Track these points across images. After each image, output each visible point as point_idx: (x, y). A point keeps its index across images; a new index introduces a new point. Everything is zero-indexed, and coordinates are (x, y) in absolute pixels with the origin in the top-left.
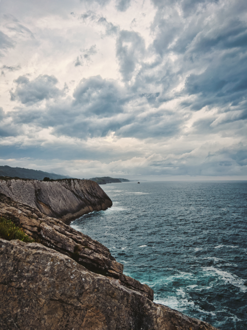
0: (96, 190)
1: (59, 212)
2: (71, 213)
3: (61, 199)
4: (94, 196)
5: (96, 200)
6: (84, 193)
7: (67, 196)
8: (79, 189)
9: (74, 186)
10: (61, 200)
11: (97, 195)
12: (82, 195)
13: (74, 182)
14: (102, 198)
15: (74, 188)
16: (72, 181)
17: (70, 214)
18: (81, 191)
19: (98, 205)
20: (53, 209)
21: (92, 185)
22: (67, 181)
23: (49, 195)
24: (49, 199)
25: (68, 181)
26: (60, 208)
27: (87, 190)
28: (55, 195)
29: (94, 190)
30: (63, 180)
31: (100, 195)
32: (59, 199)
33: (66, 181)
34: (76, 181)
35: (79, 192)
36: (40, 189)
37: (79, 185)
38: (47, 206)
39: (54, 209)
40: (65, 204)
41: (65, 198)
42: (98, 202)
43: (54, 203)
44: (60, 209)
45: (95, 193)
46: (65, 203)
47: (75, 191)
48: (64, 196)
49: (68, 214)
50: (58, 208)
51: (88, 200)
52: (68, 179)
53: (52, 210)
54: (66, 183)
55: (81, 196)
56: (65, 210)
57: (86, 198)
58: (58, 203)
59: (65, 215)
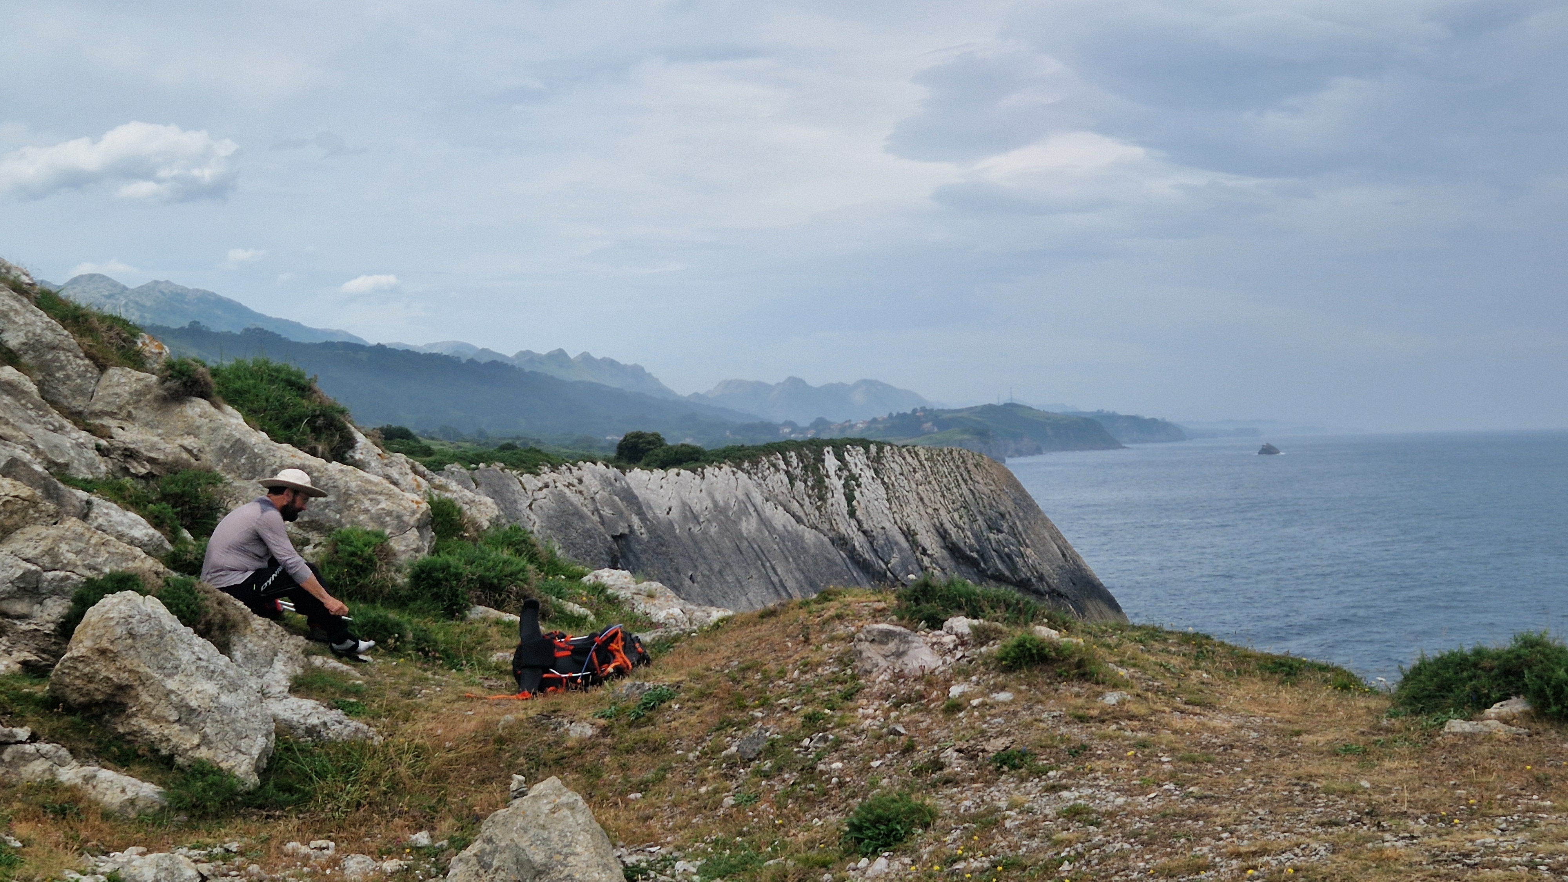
0: (1013, 529)
4: (999, 578)
6: (924, 552)
8: (887, 525)
9: (850, 498)
11: (1025, 573)
12: (913, 566)
13: (844, 465)
14: (1062, 590)
15: (852, 513)
16: (831, 462)
18: (901, 539)
21: (981, 487)
22: (794, 461)
25: (800, 457)
27: (943, 534)
28: (730, 579)
29: (1000, 531)
30: (769, 449)
31: (1046, 569)
33: (787, 463)
34: (856, 459)
35: (890, 543)
37: (882, 491)
45: (1009, 556)
47: (859, 541)
48: (790, 584)
52: (797, 446)
54: (792, 479)
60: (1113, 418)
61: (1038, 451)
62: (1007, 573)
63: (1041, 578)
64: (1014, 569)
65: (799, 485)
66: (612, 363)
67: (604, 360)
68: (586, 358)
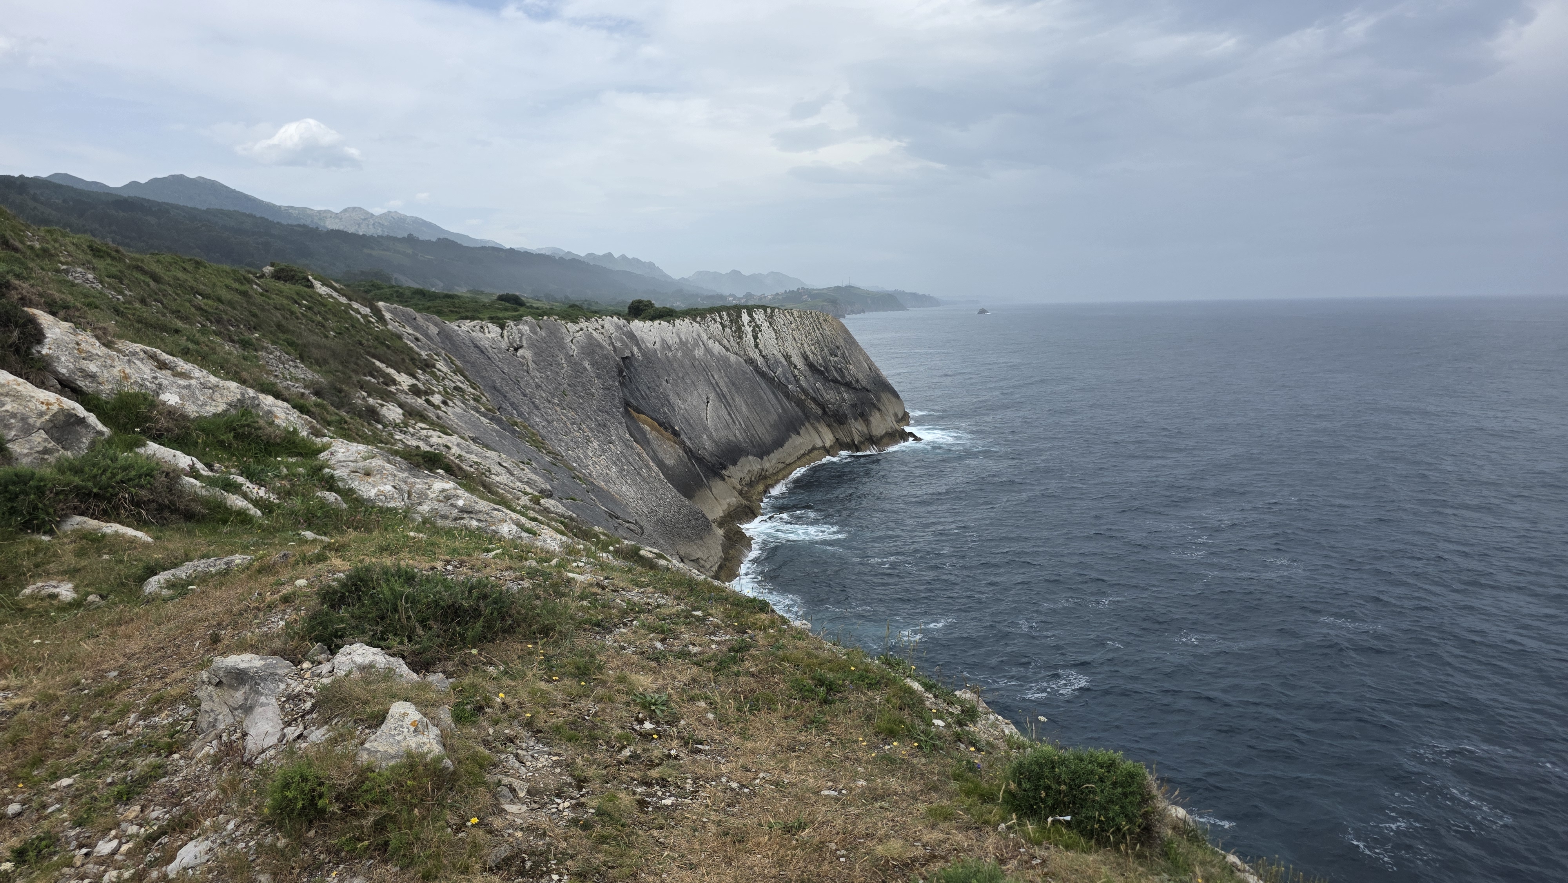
0: (843, 354)
1: (712, 454)
2: (754, 455)
3: (712, 396)
4: (835, 381)
5: (846, 396)
6: (795, 367)
7: (733, 385)
8: (776, 353)
9: (755, 338)
10: (711, 402)
11: (849, 378)
12: (789, 375)
13: (753, 319)
14: (869, 388)
15: (756, 346)
16: (745, 318)
17: (750, 458)
18: (783, 360)
19: (856, 419)
20: (688, 443)
21: (827, 332)
22: (725, 317)
23: (664, 383)
24: (666, 397)
25: (729, 315)
26: (710, 437)
27: (805, 357)
28: (688, 382)
29: (836, 356)
30: (712, 310)
31: (860, 376)
32: (705, 398)
33: (721, 318)
34: (759, 316)
35: (777, 362)
36: (630, 355)
37: (773, 334)
38: (666, 429)
39: (690, 438)
40: (727, 417)
41: (725, 390)
42: (854, 406)
43: (686, 415)
44: (714, 441)
45: (840, 369)
46: (729, 414)
47: (760, 361)
48: (722, 384)
49: (743, 460)
50: (705, 437)
51: (814, 400)
52: (727, 309)
53: (682, 444)
54: (724, 327)
55: (783, 380)
56: (729, 442)
57: (803, 390)
58: (703, 415)
59: (734, 463)
60: (903, 293)
61: (863, 311)
62: (839, 379)
63: (857, 381)
64: (843, 376)
65: (728, 330)
66: (638, 261)
67: (634, 259)
68: (623, 257)
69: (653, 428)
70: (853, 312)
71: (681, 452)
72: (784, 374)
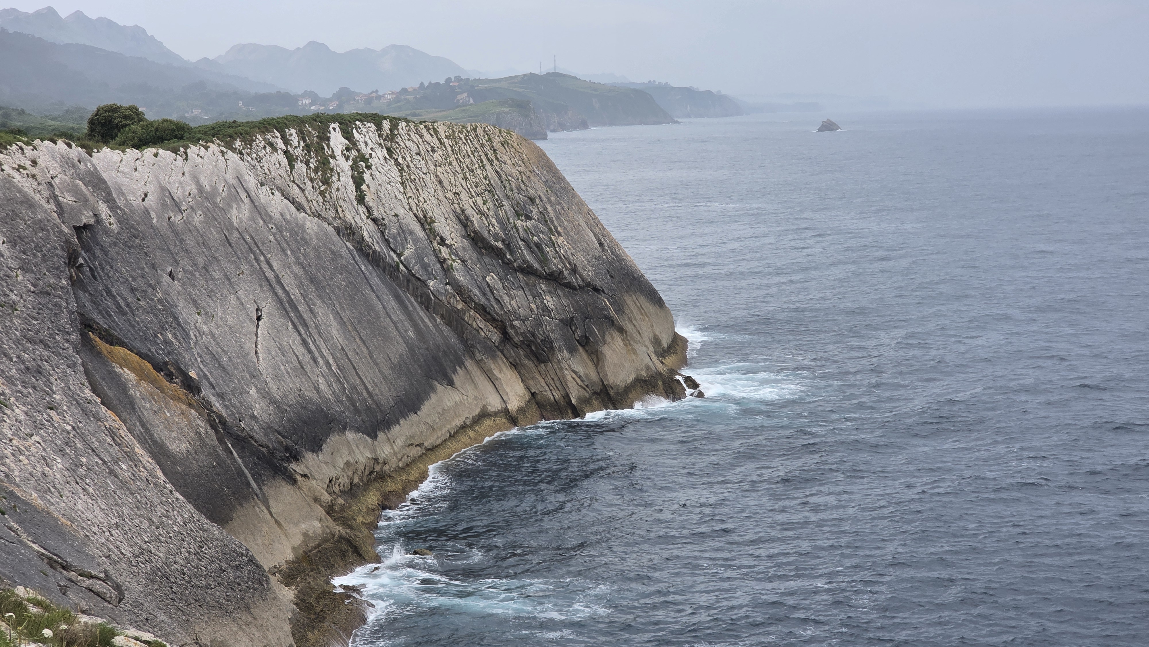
0: (543, 215)
1: (268, 429)
2: (358, 430)
3: (268, 306)
4: (528, 271)
5: (550, 301)
6: (443, 242)
7: (313, 280)
8: (401, 212)
9: (358, 181)
10: (265, 319)
11: (556, 264)
12: (429, 259)
13: (352, 144)
14: (598, 284)
15: (361, 199)
16: (337, 140)
17: (350, 435)
18: (416, 228)
19: (572, 351)
20: (217, 405)
21: (508, 168)
22: (295, 139)
23: (166, 279)
24: (170, 310)
25: (302, 135)
26: (265, 394)
27: (464, 221)
28: (217, 275)
29: (528, 218)
30: (266, 125)
31: (580, 260)
32: (252, 309)
33: (286, 142)
34: (367, 137)
35: (404, 231)
36: (92, 221)
37: (395, 173)
38: (170, 376)
39: (221, 396)
40: (300, 350)
41: (295, 293)
42: (568, 323)
43: (213, 348)
44: (273, 402)
45: (538, 245)
46: (304, 343)
47: (368, 230)
48: (288, 280)
49: (334, 439)
50: (253, 391)
51: (483, 311)
52: (299, 122)
53: (205, 407)
54: (291, 160)
55: (416, 269)
56: (304, 403)
57: (459, 290)
58: (249, 346)
59: (316, 447)
60: (666, 89)
61: (584, 125)
62: (536, 265)
63: (574, 270)
64: (544, 260)
65: (300, 167)
69: (142, 375)
70: (562, 127)
71: (203, 426)
72: (420, 258)
